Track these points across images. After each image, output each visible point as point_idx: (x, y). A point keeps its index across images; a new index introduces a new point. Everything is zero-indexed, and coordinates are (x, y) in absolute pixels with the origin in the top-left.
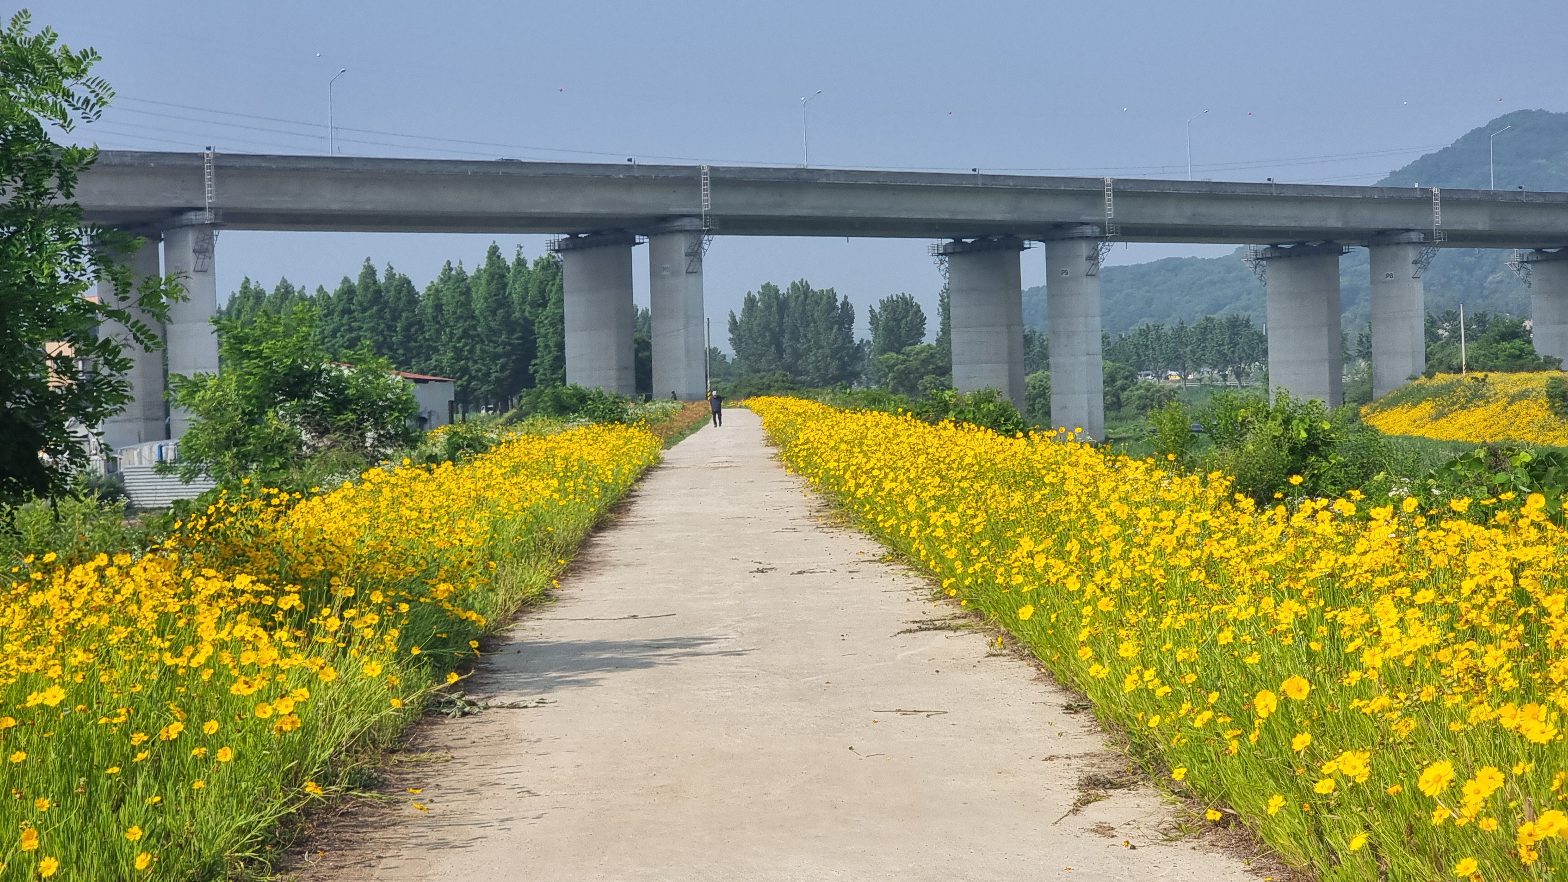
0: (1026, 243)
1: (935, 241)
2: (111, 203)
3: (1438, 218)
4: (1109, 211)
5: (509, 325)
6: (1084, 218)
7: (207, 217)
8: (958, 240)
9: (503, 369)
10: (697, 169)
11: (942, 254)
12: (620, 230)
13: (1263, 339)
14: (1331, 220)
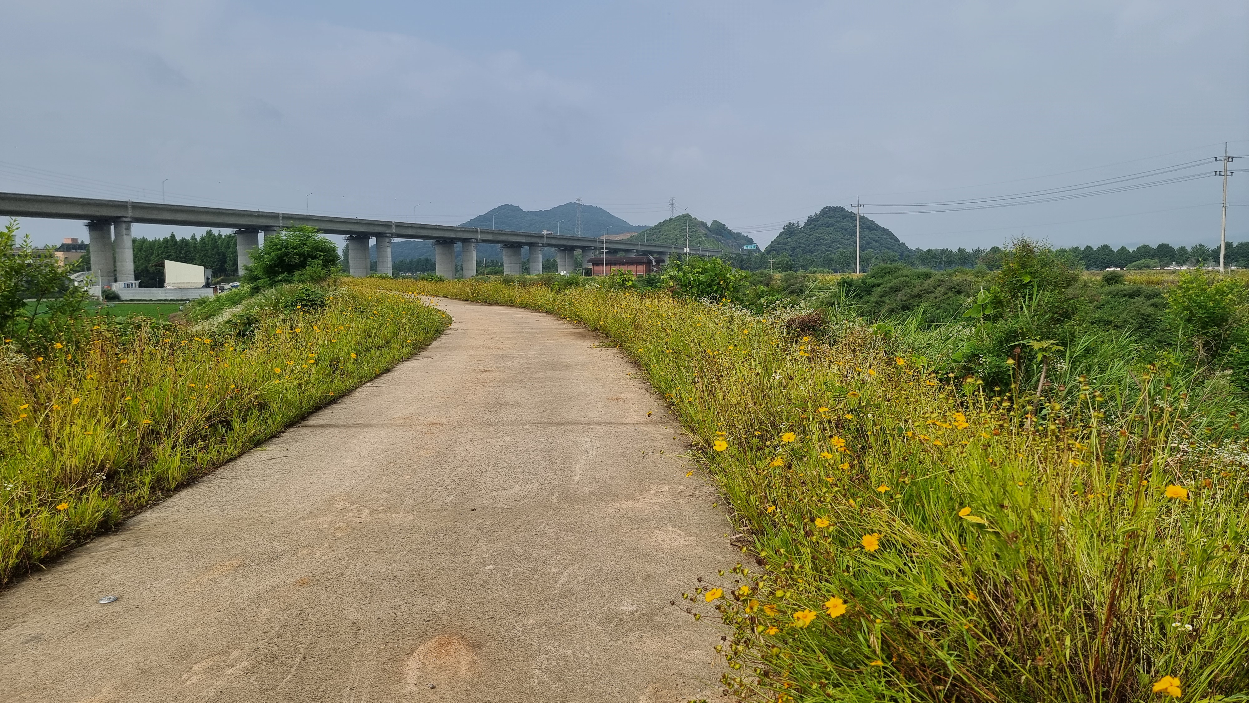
0: (371, 237)
1: (345, 235)
2: (98, 214)
3: (479, 236)
4: (394, 230)
5: (218, 253)
6: (386, 232)
7: (129, 219)
8: (351, 236)
9: (217, 265)
10: (278, 213)
11: (346, 239)
12: (254, 229)
13: (435, 265)
14: (452, 235)
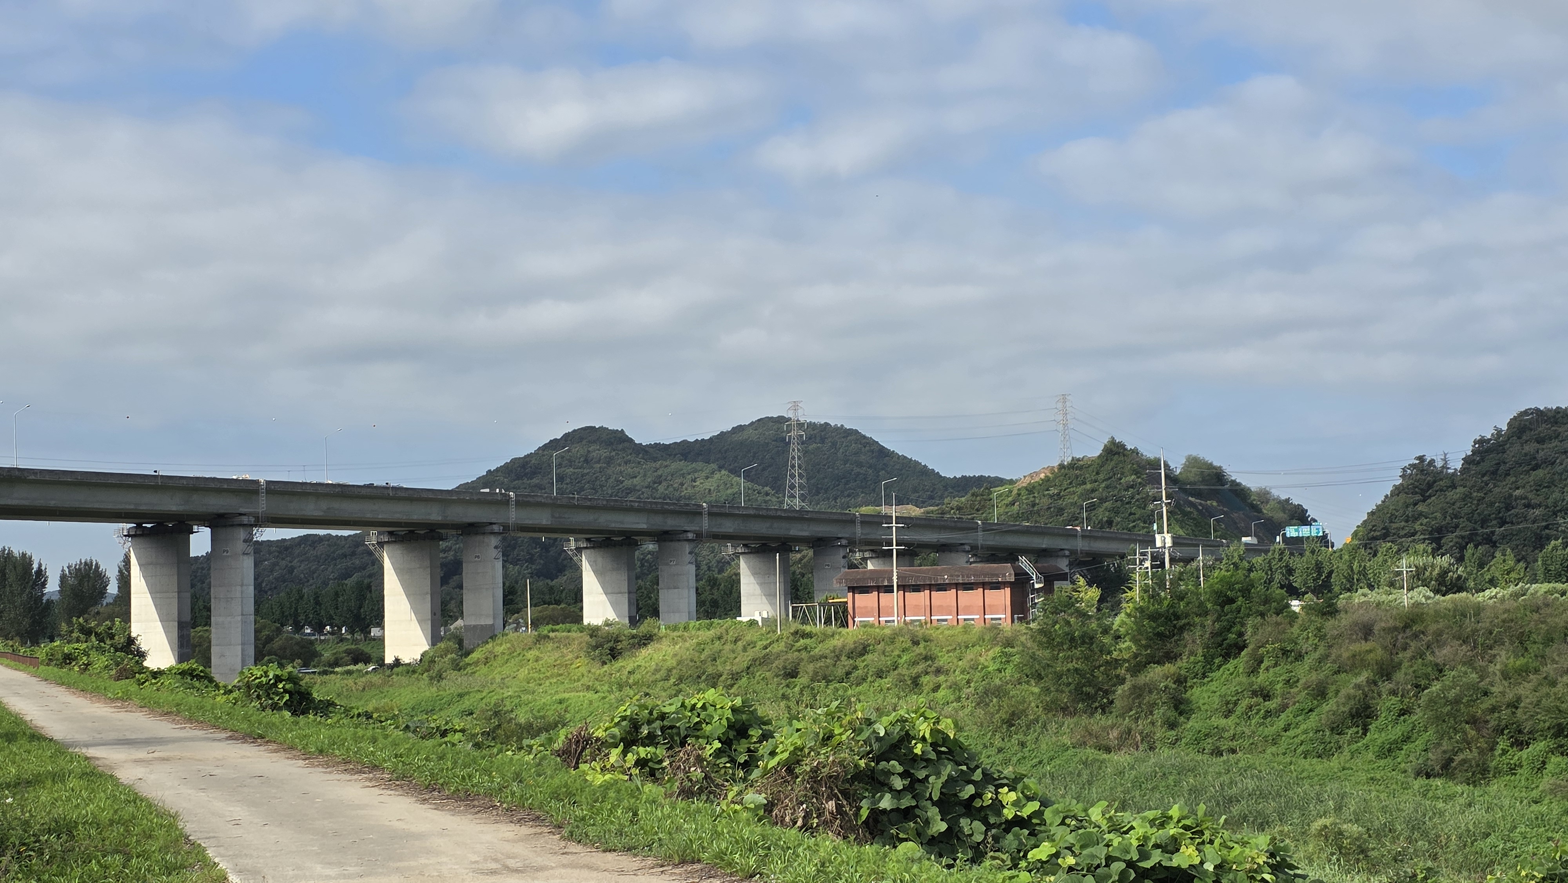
0: (195, 528)
1: (121, 525)
4: (262, 505)
6: (242, 510)
8: (139, 526)
11: (125, 536)
14: (434, 515)
